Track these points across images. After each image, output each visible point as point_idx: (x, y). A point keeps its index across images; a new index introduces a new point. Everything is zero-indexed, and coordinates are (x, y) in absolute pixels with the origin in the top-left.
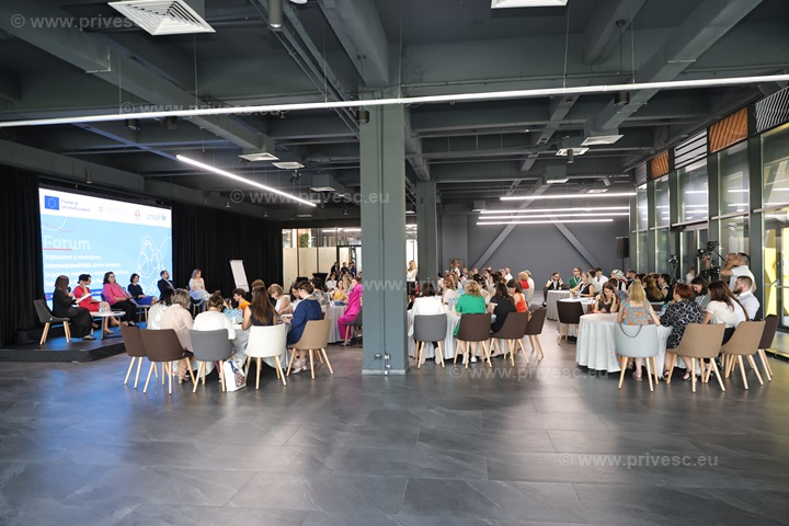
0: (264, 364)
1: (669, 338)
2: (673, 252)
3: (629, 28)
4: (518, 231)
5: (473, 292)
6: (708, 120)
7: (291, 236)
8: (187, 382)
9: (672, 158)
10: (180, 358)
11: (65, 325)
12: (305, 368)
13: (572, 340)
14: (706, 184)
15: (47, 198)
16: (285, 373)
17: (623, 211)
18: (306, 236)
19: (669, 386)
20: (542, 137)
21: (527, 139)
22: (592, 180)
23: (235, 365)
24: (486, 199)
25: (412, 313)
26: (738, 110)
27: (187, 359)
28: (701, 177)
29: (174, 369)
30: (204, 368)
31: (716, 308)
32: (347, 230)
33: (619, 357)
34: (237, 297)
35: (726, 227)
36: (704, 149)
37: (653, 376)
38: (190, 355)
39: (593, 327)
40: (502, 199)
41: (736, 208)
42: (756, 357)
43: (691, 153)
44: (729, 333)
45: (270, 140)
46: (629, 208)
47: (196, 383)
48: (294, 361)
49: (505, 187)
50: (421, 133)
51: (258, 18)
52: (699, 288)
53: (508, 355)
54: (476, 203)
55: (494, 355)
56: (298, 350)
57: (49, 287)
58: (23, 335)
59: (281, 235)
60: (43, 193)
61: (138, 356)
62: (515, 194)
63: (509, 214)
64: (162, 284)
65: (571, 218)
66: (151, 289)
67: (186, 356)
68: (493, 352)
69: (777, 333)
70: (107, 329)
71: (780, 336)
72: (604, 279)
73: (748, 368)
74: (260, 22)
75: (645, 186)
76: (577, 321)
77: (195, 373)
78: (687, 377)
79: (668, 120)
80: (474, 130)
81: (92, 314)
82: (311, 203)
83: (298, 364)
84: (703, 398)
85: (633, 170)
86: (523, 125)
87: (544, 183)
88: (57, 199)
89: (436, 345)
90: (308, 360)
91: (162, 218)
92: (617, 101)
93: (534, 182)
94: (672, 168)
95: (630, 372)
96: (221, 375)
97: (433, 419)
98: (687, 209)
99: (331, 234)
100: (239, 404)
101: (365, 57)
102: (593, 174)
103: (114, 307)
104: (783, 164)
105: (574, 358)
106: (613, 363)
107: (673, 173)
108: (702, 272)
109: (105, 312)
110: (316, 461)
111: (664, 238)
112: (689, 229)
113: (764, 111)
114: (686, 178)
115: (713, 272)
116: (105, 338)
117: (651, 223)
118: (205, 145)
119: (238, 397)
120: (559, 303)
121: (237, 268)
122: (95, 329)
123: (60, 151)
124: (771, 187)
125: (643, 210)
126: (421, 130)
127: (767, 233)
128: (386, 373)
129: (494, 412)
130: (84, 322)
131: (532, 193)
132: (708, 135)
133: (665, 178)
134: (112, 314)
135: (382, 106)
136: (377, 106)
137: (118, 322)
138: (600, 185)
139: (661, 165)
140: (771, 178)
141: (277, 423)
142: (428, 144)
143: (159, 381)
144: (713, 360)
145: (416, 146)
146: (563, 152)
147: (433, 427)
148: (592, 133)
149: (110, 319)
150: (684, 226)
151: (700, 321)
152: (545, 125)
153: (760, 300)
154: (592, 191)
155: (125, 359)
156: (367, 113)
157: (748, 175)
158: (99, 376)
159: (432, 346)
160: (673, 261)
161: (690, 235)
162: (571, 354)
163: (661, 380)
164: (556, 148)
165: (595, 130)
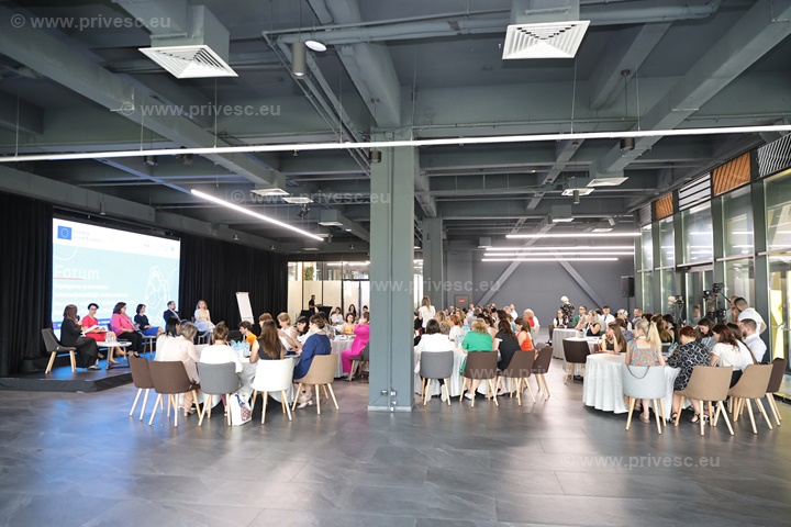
0: (269, 398)
1: (677, 379)
2: (679, 292)
3: (634, 76)
4: (523, 268)
5: (480, 329)
6: (711, 164)
7: (296, 269)
8: (192, 415)
9: (676, 200)
10: (187, 390)
11: (72, 354)
12: (310, 403)
13: (579, 380)
14: (711, 226)
15: (59, 227)
16: (291, 407)
17: (628, 251)
18: (311, 269)
19: (677, 429)
20: (548, 177)
21: (533, 179)
22: (597, 220)
23: (241, 398)
24: (491, 236)
25: (418, 349)
26: (741, 155)
27: (194, 392)
28: (705, 218)
29: (181, 401)
30: (210, 401)
31: (722, 351)
32: (352, 264)
33: (627, 398)
34: (242, 330)
35: (731, 269)
36: (708, 192)
37: (661, 418)
38: (196, 387)
39: (599, 367)
40: (508, 236)
41: (741, 249)
42: (765, 400)
43: (695, 195)
44: (737, 375)
45: (282, 176)
46: (634, 247)
47: (201, 417)
48: (300, 395)
49: (511, 225)
50: (429, 172)
51: (277, 63)
52: (705, 329)
53: (515, 394)
54: (481, 239)
55: (501, 393)
56: (304, 385)
57: (57, 316)
58: (29, 364)
59: (287, 268)
60: (57, 223)
61: (144, 387)
62: (521, 231)
63: (515, 252)
64: (168, 315)
65: (576, 256)
66: (157, 320)
67: (192, 389)
68: (499, 390)
69: (784, 376)
70: (112, 359)
71: (788, 380)
72: (611, 319)
73: (757, 412)
74: (279, 66)
75: (649, 227)
76: (584, 361)
77: (201, 406)
78: (695, 419)
79: (672, 163)
80: (481, 170)
81: (99, 344)
82: (319, 237)
83: (304, 398)
84: (712, 442)
85: (638, 210)
86: (529, 165)
87: (550, 222)
88: (70, 229)
89: (442, 382)
90: (314, 395)
91: (171, 249)
92: (623, 146)
93: (540, 220)
94: (676, 210)
95: (638, 413)
96: (227, 409)
97: (440, 457)
98: (692, 250)
99: (336, 268)
100: (244, 439)
101: (378, 101)
102: (598, 214)
103: (121, 337)
104: (786, 208)
105: (580, 398)
106: (620, 405)
107: (677, 215)
108: (709, 313)
109: (111, 342)
110: (324, 498)
111: (669, 278)
112: (694, 270)
113: (766, 157)
114: (690, 220)
115: (719, 313)
116: (110, 368)
117: (656, 264)
118: (219, 179)
119: (243, 431)
120: (565, 342)
121: (243, 300)
122: (100, 359)
123: (75, 183)
124: (774, 230)
125: (648, 250)
126: (430, 169)
127: (772, 276)
128: (392, 409)
129: (501, 452)
130: (90, 352)
131: (538, 231)
132: (711, 179)
133: (670, 219)
134: (118, 344)
135: (393, 148)
136: (388, 148)
137: (124, 353)
138: (605, 224)
139: (665, 206)
140: (775, 221)
141: (284, 458)
142: (436, 182)
143: (165, 412)
144: (721, 403)
145: (425, 184)
146: (568, 192)
147: (440, 466)
148: (598, 175)
149: (115, 349)
150: (689, 267)
151: (708, 363)
152: (551, 166)
153: (767, 343)
154: (596, 230)
155: (130, 390)
156: (380, 153)
157: (751, 218)
158: (103, 407)
159: (438, 383)
160: (679, 302)
161: (695, 276)
162: (579, 394)
163: (669, 422)
164: (561, 188)
165: (601, 172)
